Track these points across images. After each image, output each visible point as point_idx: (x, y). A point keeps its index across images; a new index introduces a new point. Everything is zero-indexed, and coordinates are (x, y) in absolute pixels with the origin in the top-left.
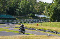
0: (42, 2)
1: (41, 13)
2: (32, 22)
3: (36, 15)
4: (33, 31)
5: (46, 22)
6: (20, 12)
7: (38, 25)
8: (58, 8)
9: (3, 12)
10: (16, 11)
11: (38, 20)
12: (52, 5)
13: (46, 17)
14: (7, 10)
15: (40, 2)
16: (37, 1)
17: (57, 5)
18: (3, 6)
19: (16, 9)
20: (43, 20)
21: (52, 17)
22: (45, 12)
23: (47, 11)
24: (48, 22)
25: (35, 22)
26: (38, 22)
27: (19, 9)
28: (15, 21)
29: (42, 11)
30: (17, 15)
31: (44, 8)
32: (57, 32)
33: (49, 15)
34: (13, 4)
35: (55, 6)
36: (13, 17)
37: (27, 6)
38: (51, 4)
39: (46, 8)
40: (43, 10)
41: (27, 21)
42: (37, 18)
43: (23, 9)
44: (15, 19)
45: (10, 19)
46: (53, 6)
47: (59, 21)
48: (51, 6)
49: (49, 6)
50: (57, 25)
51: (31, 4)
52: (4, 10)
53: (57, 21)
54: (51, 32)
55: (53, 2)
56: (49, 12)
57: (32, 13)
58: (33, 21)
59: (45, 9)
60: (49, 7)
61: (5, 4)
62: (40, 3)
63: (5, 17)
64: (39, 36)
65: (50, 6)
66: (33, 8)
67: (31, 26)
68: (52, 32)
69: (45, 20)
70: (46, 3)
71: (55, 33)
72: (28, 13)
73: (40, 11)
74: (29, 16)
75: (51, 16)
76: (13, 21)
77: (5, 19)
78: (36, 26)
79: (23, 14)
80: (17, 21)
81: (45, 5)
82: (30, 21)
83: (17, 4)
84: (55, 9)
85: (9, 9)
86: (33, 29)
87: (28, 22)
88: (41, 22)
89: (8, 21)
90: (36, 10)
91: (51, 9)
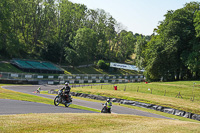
0: (128, 33)
1: (124, 58)
2: (102, 82)
3: (112, 65)
5: (136, 81)
6: (74, 55)
7: (116, 88)
8: (166, 49)
9: (33, 55)
10: (64, 52)
11: (117, 77)
12: (153, 39)
13: (137, 69)
14: (44, 50)
15: (124, 33)
16: (116, 30)
17: (165, 41)
18: (35, 41)
20: (128, 78)
21: (151, 70)
22: (134, 56)
23: (141, 54)
24: (142, 81)
25: (110, 81)
26: (117, 82)
27: (71, 47)
28: (61, 77)
29: (128, 55)
30: (67, 62)
31: (133, 46)
32: (163, 108)
33: (145, 64)
34: (57, 35)
35: (159, 42)
36: (57, 67)
37: (92, 41)
38: (149, 38)
39: (137, 46)
40: (131, 53)
41: (90, 78)
42: (115, 71)
43: (81, 47)
44: (62, 73)
45: (51, 72)
46: (154, 42)
47: (168, 81)
48: (149, 43)
49: (144, 41)
51: (102, 37)
52: (38, 49)
53: (164, 81)
54: (149, 107)
55: (156, 34)
56: (144, 57)
57: (104, 59)
58: (105, 78)
59: (136, 50)
60: (144, 45)
61: (39, 35)
62: (123, 35)
63: (38, 67)
64: (119, 117)
66: (107, 46)
67: (100, 91)
68: (151, 107)
69: (133, 77)
70: (137, 34)
71: (157, 109)
72: (93, 60)
73: (123, 54)
75: (149, 67)
76: (56, 77)
77: (39, 71)
78: (112, 92)
80: (66, 77)
81: (136, 41)
82: (98, 78)
83: (68, 36)
84: (159, 50)
85: (49, 47)
86: (105, 99)
87: (94, 82)
88: (123, 82)
89: (45, 77)
90: (112, 51)
91: (149, 50)
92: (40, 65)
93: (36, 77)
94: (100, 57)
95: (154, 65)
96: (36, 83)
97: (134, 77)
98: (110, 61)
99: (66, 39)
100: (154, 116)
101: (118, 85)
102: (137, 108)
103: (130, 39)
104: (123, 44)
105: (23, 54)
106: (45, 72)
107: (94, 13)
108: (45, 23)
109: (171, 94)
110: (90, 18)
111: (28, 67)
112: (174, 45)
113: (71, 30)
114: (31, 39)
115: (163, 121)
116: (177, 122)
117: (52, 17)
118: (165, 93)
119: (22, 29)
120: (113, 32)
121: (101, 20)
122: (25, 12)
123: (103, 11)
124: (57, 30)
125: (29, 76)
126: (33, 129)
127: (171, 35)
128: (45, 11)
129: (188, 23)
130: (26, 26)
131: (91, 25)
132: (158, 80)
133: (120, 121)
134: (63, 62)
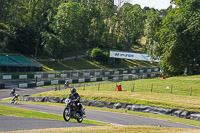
0: (132, 7)
1: (130, 44)
2: (99, 80)
3: (113, 54)
4: (105, 110)
5: (149, 76)
7: (120, 88)
8: (189, 28)
10: (41, 39)
11: (121, 72)
12: (170, 15)
13: (149, 59)
14: (10, 38)
17: (188, 17)
20: (137, 72)
21: (169, 59)
23: (154, 37)
24: (157, 76)
25: (110, 78)
27: (51, 31)
28: (38, 75)
29: (135, 39)
30: (47, 54)
31: (142, 27)
32: (189, 113)
33: (160, 51)
35: (179, 17)
37: (82, 21)
38: (164, 12)
39: (147, 25)
40: (139, 35)
41: (81, 75)
42: (118, 62)
43: (67, 31)
44: (40, 69)
45: (22, 69)
46: (172, 19)
47: (194, 74)
48: (165, 19)
49: (158, 18)
50: (190, 86)
51: (96, 14)
52: (1, 36)
53: (188, 74)
54: (169, 113)
55: (174, 6)
56: (158, 40)
57: (100, 47)
58: (103, 73)
59: (146, 31)
60: (157, 23)
62: (127, 10)
63: (3, 63)
64: (126, 130)
65: (161, 21)
66: (103, 28)
67: (97, 94)
68: (171, 112)
71: (180, 115)
72: (85, 48)
73: (128, 38)
74: (88, 58)
75: (167, 54)
76: (31, 77)
77: (5, 69)
78: (115, 94)
79: (68, 50)
80: (45, 76)
81: (145, 17)
82: (92, 74)
83: (46, 15)
84: (180, 30)
85: (19, 32)
86: (105, 104)
87: (87, 81)
88: (130, 79)
89: (15, 77)
90: (112, 35)
91: (166, 30)
94: (94, 44)
96: (1, 87)
97: (145, 71)
98: (109, 48)
99: (43, 21)
100: (177, 125)
101: (123, 84)
102: (151, 116)
104: (127, 23)
106: (14, 70)
113: (50, 6)
118: (191, 92)
120: (112, 6)
124: (28, 6)
127: (195, 7)
132: (180, 73)
134: (41, 54)
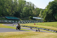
1: (37, 16)
2: (31, 22)
5: (41, 22)
6: (23, 15)
7: (35, 24)
8: (49, 13)
9: (11, 15)
12: (45, 10)
13: (41, 19)
14: (14, 14)
15: (37, 8)
16: (35, 8)
17: (49, 11)
18: (12, 11)
19: (21, 13)
22: (40, 15)
23: (42, 14)
24: (42, 22)
25: (33, 22)
26: (35, 22)
27: (22, 13)
28: (19, 21)
31: (40, 12)
32: (48, 30)
33: (43, 17)
34: (18, 9)
35: (47, 11)
36: (18, 19)
37: (28, 11)
38: (44, 10)
39: (41, 12)
42: (35, 19)
43: (25, 13)
45: (16, 20)
49: (43, 11)
52: (12, 13)
53: (49, 22)
55: (46, 8)
58: (32, 21)
59: (40, 13)
60: (43, 12)
61: (13, 9)
63: (13, 19)
66: (32, 12)
68: (45, 29)
70: (41, 9)
72: (28, 16)
74: (29, 18)
75: (44, 18)
76: (18, 21)
78: (34, 25)
79: (25, 16)
80: (21, 21)
82: (30, 21)
84: (47, 13)
87: (29, 23)
88: (37, 22)
90: (34, 14)
91: (44, 13)
92: (13, 18)
93: (12, 21)
94: (30, 15)
95: (46, 17)
96: (12, 23)
97: (40, 21)
98: (33, 16)
99: (20, 11)
100: (46, 32)
102: (41, 30)
103: (39, 10)
104: (37, 12)
105: (8, 15)
107: (28, 3)
108: (14, 6)
109: (51, 26)
110: (27, 4)
111: (10, 19)
112: (51, 12)
113: (22, 8)
114: (10, 10)
115: (49, 33)
116: (53, 34)
117: (16, 4)
118: (49, 25)
119: (8, 8)
120: (34, 8)
121: (30, 5)
122: (9, 3)
123: (31, 2)
124: (18, 8)
125: (10, 21)
126: (11, 36)
127: (50, 9)
128: (14, 3)
129: (55, 5)
130: (9, 7)
131: (27, 6)
132: (47, 22)
133: (36, 33)
134: (20, 17)
